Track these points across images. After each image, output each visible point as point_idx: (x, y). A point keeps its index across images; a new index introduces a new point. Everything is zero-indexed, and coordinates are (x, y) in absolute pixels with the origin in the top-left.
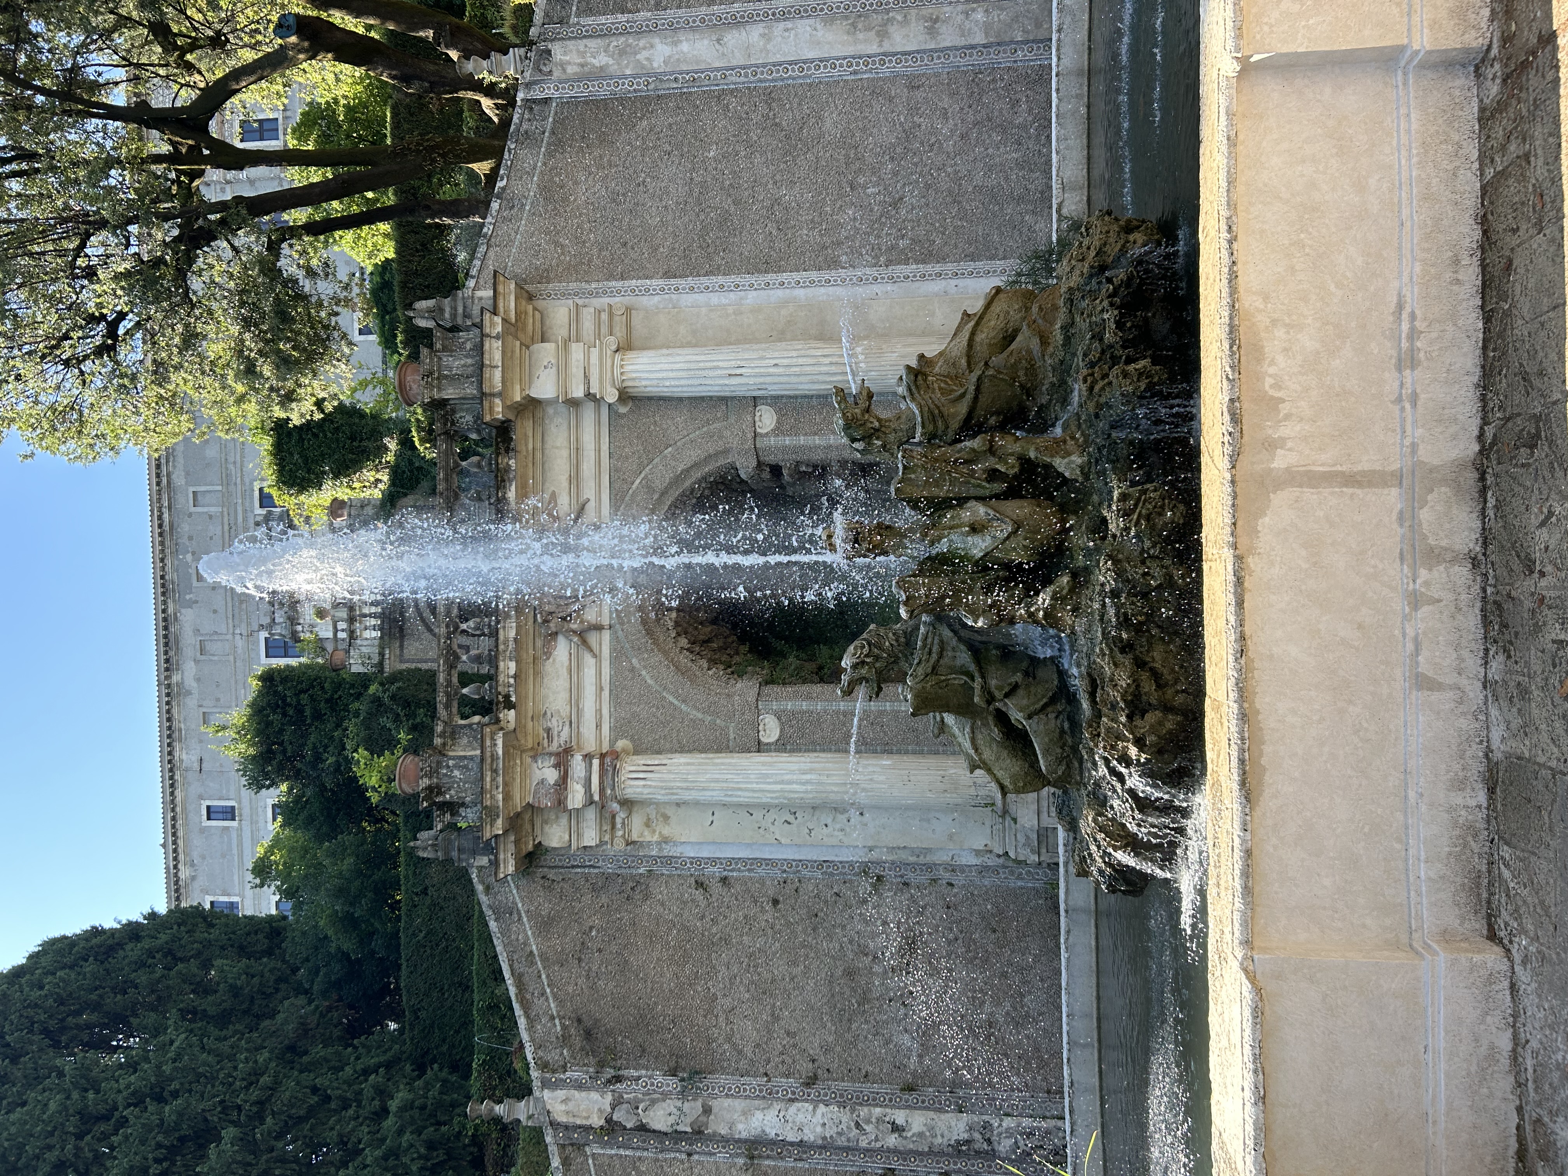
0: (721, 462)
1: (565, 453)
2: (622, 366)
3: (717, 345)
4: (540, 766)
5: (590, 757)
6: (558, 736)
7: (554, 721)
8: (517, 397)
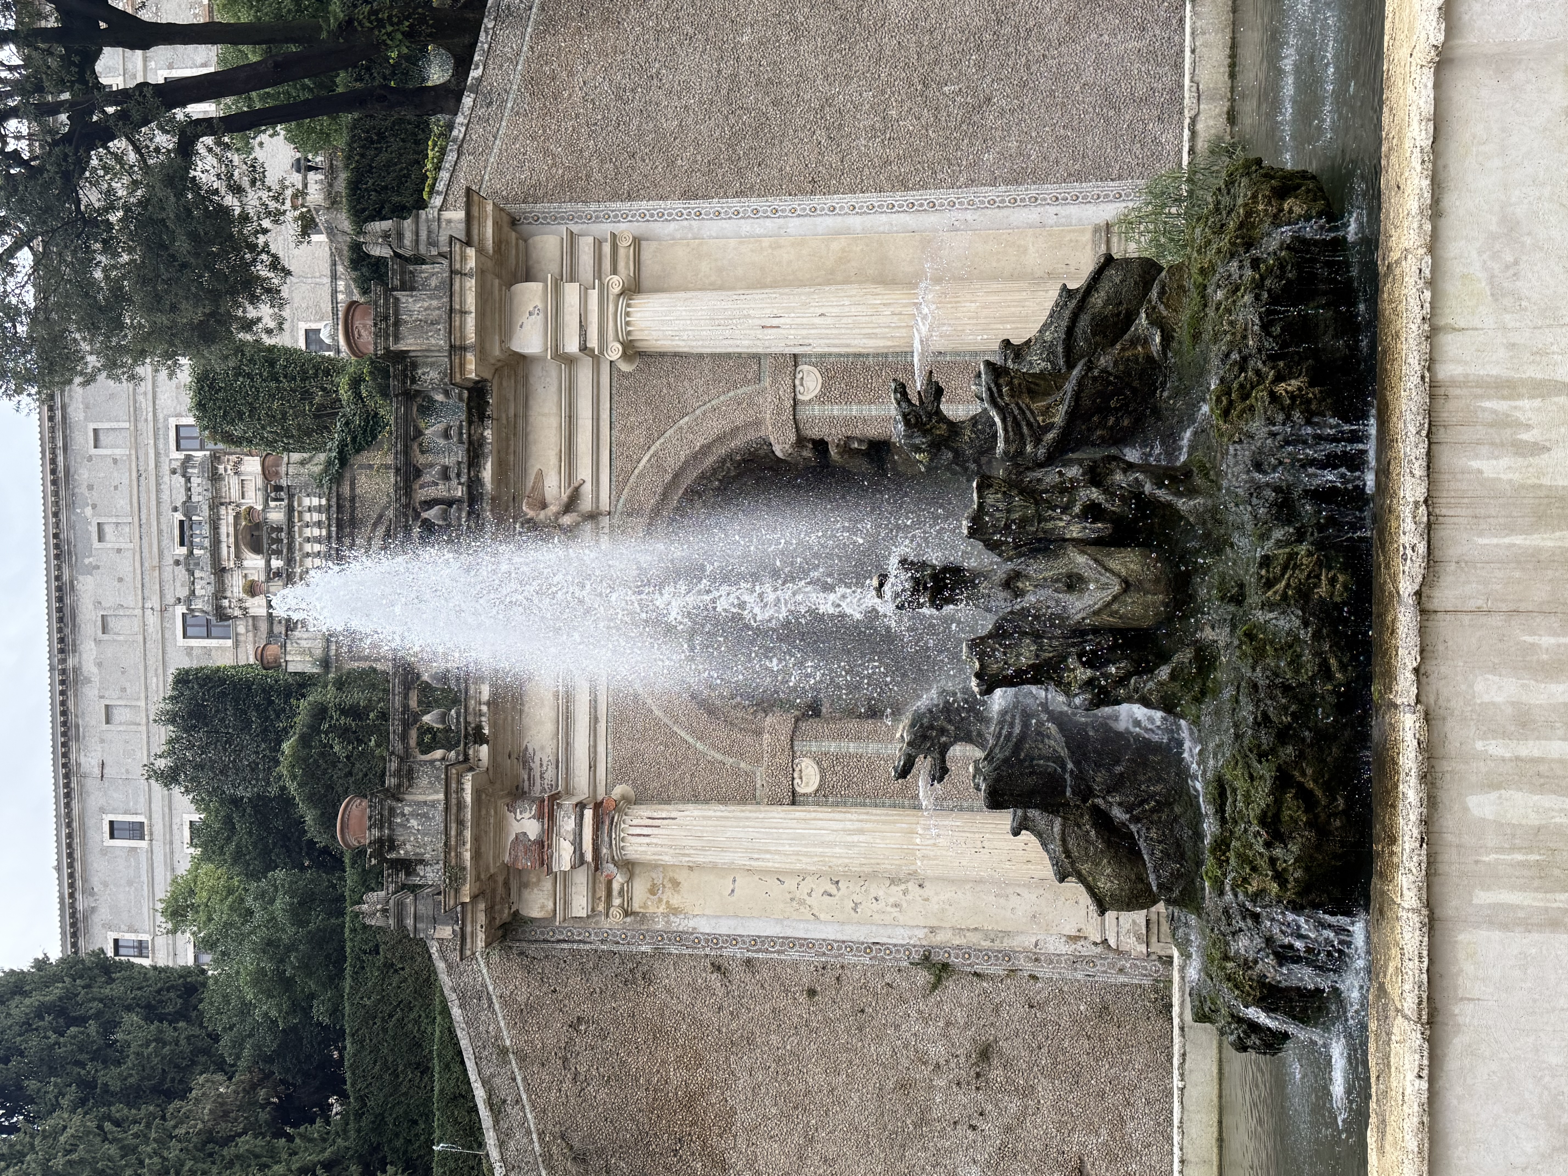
0: (752, 435)
1: (553, 421)
2: (628, 314)
3: (748, 288)
4: (519, 817)
5: (581, 806)
6: (542, 778)
7: (537, 759)
8: (497, 352)
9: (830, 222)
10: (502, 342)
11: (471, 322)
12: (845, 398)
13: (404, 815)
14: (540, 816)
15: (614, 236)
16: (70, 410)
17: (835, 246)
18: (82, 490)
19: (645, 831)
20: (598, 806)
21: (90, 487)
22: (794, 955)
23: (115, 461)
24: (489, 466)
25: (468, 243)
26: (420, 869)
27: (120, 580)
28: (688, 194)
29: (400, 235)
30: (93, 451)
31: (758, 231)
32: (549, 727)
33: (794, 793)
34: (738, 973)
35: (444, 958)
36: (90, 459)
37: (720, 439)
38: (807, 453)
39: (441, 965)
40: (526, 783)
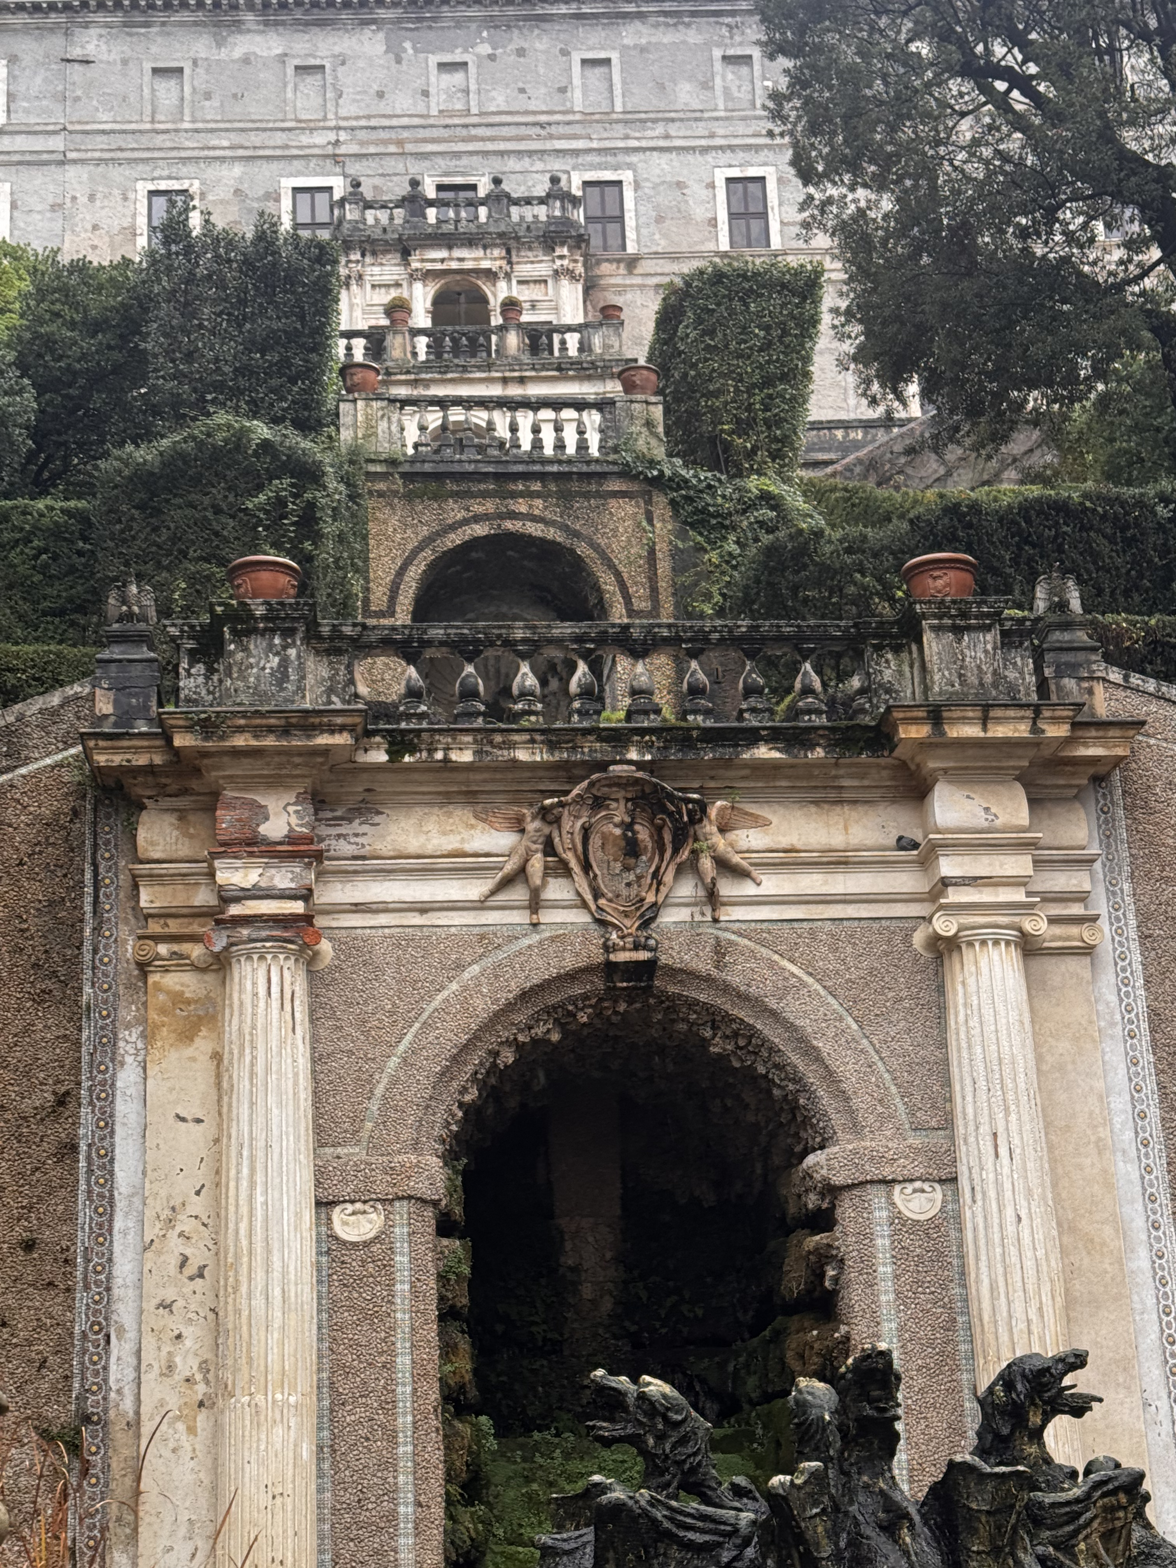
0: (837, 1120)
2: (996, 942)
3: (1043, 1110)
4: (291, 809)
5: (306, 895)
6: (339, 836)
7: (365, 828)
8: (932, 764)
9: (1139, 1224)
10: (945, 771)
11: (972, 731)
12: (900, 1254)
13: (285, 647)
14: (292, 839)
15: (1094, 919)
16: (637, 24)
17: (1108, 1231)
18: (517, 40)
19: (275, 989)
20: (308, 919)
21: (521, 52)
22: (85, 1214)
23: (563, 90)
24: (776, 755)
25: (1075, 725)
26: (200, 668)
27: (380, 95)
28: (1156, 1018)
29: (1067, 626)
30: (576, 58)
31: (1117, 1120)
32: (414, 844)
33: (332, 1204)
34: (57, 1132)
35: (66, 702)
36: (565, 53)
37: (830, 1076)
38: (812, 1201)
39: (55, 699)
40: (329, 815)
